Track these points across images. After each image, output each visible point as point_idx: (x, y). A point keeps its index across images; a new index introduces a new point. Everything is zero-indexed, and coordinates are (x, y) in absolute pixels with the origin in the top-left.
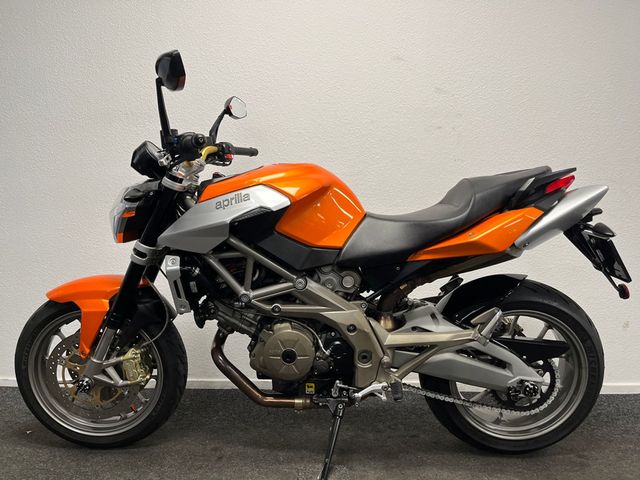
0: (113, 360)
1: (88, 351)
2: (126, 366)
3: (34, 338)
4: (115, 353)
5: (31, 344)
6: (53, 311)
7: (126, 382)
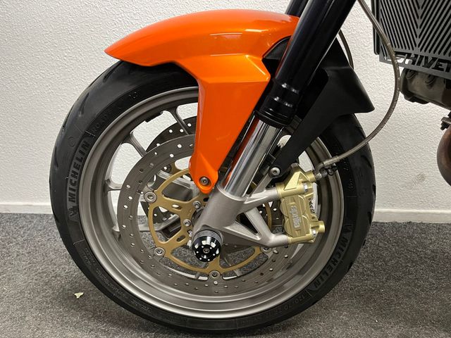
0: (262, 195)
1: (214, 176)
2: (287, 207)
3: (88, 147)
4: (266, 180)
5: (83, 160)
6: (125, 88)
7: (281, 238)
